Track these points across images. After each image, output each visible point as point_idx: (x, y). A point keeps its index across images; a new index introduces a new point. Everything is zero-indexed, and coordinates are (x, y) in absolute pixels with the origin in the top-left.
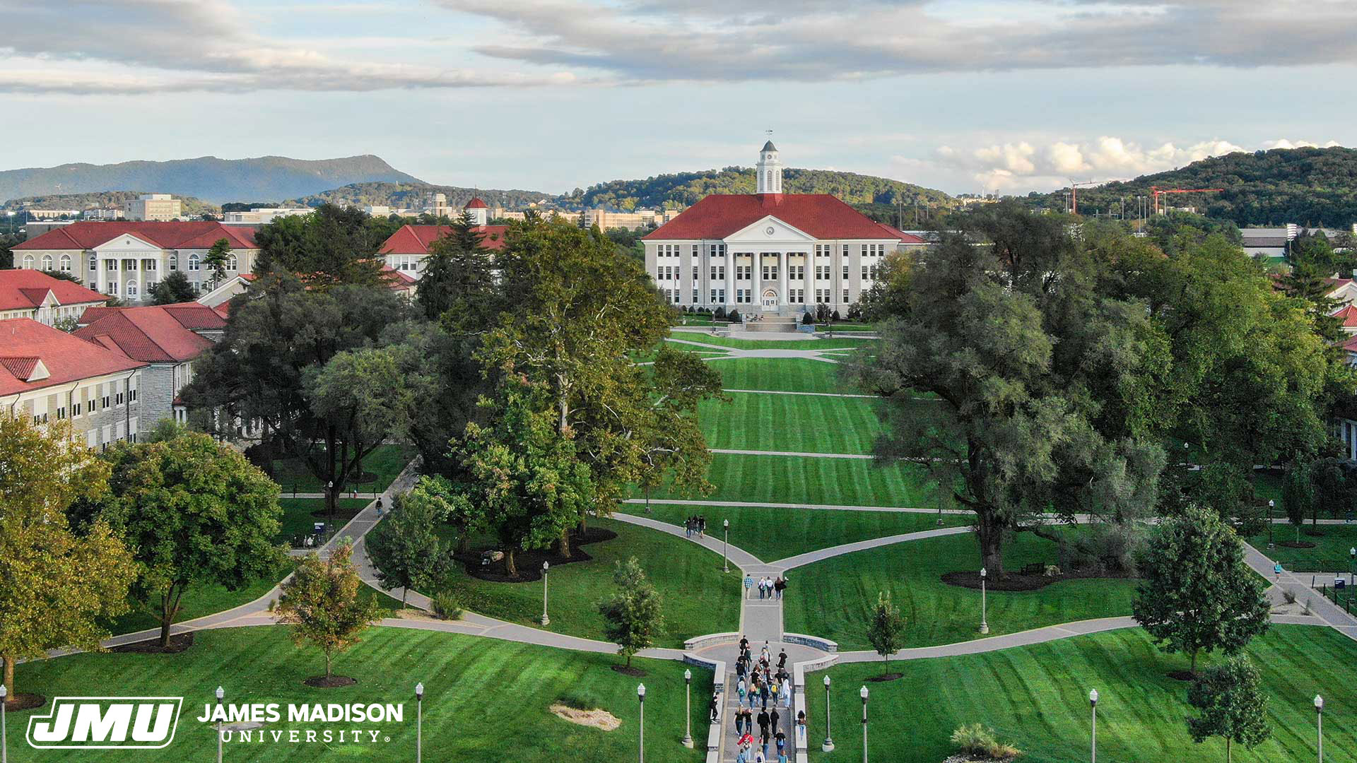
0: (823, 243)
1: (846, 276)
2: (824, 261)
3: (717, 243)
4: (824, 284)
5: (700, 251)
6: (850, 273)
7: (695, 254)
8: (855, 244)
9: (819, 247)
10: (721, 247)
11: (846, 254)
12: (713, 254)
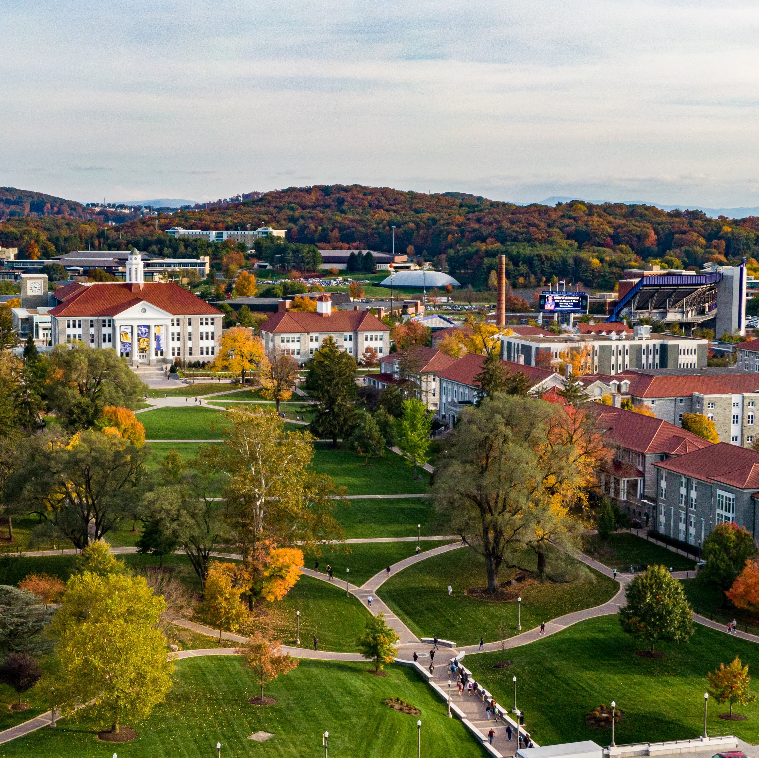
0: (176, 317)
1: (190, 339)
2: (177, 329)
3: (107, 318)
4: (177, 344)
5: (95, 324)
6: (193, 337)
7: (92, 326)
8: (196, 318)
9: (173, 320)
10: (109, 321)
11: (190, 324)
12: (104, 326)
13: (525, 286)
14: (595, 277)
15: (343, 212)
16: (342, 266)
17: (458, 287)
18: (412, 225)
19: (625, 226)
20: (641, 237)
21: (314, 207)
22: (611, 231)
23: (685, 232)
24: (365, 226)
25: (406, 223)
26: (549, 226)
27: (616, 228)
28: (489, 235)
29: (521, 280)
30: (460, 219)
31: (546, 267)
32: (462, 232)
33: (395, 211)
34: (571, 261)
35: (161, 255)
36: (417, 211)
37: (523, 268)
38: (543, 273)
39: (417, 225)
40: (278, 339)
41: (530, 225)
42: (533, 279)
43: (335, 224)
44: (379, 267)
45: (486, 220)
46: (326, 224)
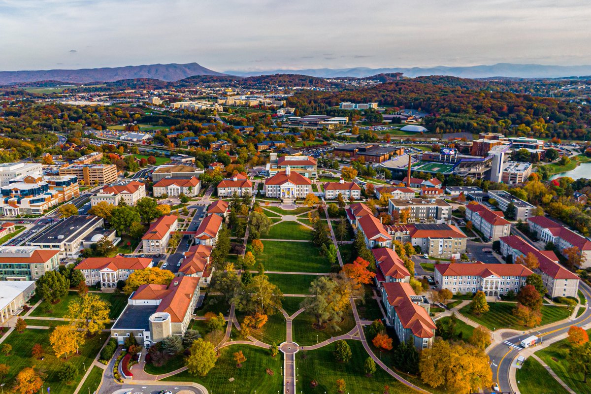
0: (297, 185)
1: (302, 191)
2: (298, 189)
3: (279, 185)
4: (298, 192)
5: (276, 187)
11: (302, 187)
13: (449, 132)
14: (474, 130)
15: (400, 93)
16: (390, 121)
17: (426, 132)
18: (422, 100)
19: (496, 104)
20: (501, 108)
21: (391, 91)
22: (490, 106)
23: (518, 106)
24: (406, 100)
25: (420, 99)
26: (468, 103)
27: (492, 105)
28: (446, 107)
29: (448, 130)
30: (438, 98)
31: (457, 126)
32: (437, 105)
33: (418, 93)
34: (466, 124)
35: (334, 116)
36: (426, 94)
37: (449, 126)
38: (456, 128)
39: (424, 100)
40: (327, 191)
41: (461, 103)
42: (452, 130)
43: (397, 99)
44: (403, 121)
45: (447, 100)
46: (394, 99)
